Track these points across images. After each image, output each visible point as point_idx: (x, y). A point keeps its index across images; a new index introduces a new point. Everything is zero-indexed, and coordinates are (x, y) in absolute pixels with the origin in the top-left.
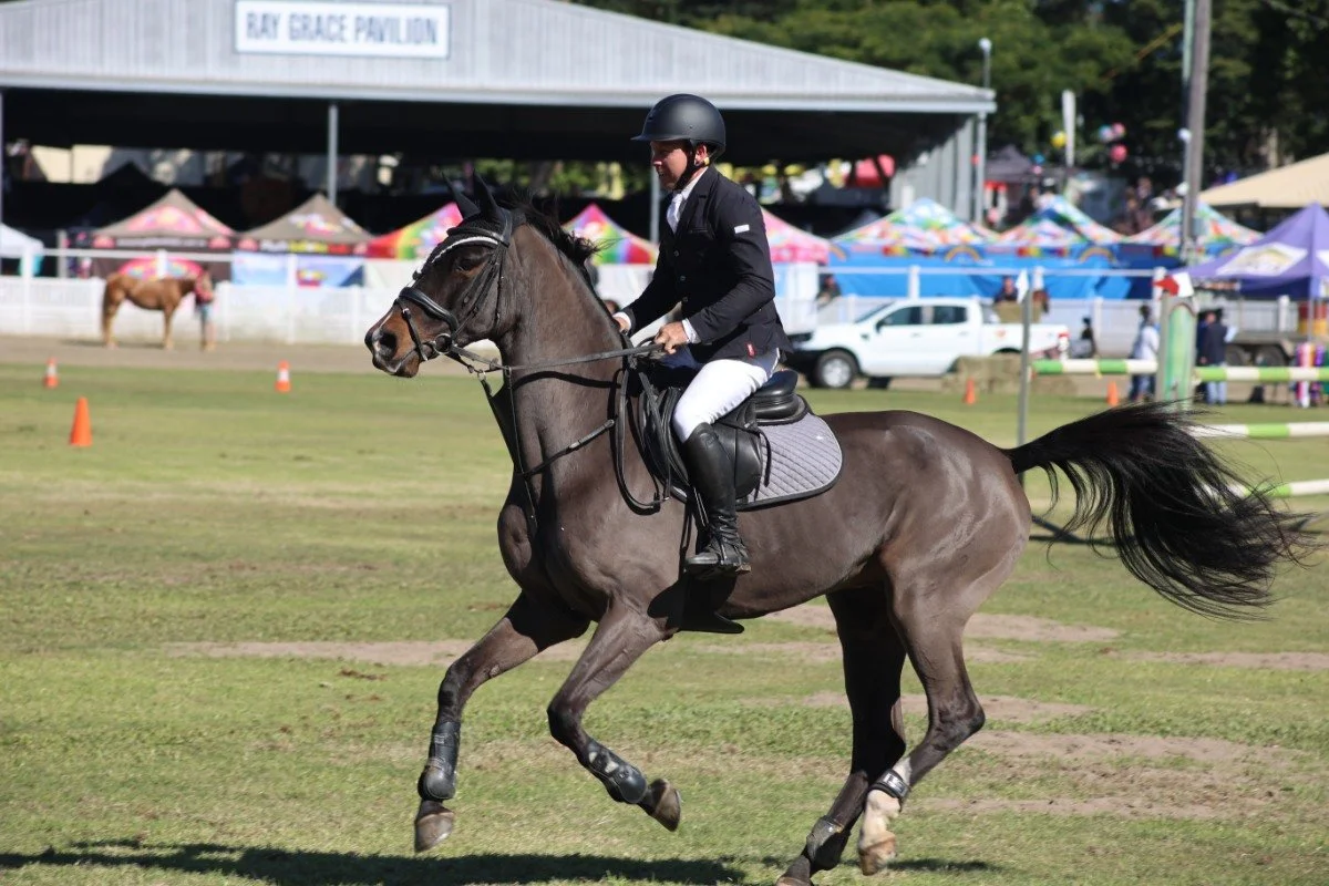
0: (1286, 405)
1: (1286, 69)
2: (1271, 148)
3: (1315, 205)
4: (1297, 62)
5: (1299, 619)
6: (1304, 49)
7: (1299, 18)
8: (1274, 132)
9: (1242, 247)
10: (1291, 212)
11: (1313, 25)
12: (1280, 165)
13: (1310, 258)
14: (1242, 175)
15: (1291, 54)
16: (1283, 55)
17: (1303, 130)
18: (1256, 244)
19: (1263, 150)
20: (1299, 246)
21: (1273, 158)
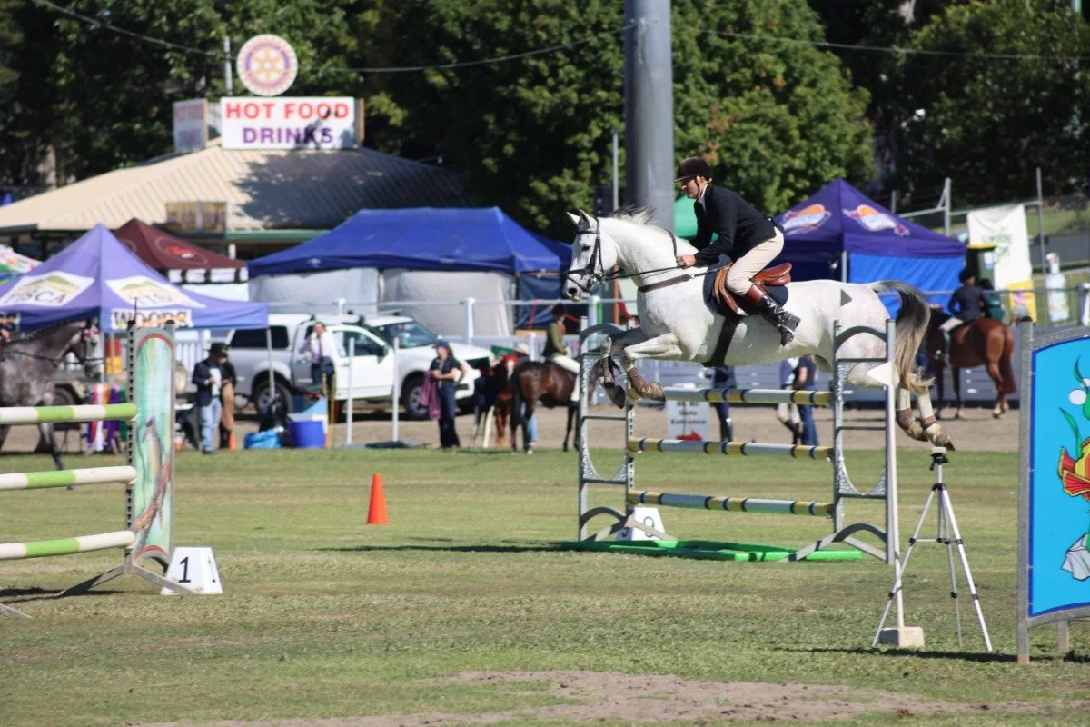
0: (80, 453)
1: (59, 76)
2: (48, 166)
3: (99, 227)
4: (71, 68)
5: (86, 690)
6: (76, 52)
7: (67, 17)
8: (50, 148)
9: (20, 276)
10: (74, 235)
11: (84, 25)
12: (60, 184)
13: (97, 287)
14: (17, 197)
15: (62, 58)
16: (54, 60)
17: (83, 145)
18: (34, 272)
19: (41, 168)
20: (85, 274)
21: (52, 178)
